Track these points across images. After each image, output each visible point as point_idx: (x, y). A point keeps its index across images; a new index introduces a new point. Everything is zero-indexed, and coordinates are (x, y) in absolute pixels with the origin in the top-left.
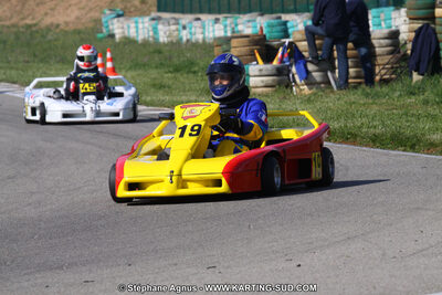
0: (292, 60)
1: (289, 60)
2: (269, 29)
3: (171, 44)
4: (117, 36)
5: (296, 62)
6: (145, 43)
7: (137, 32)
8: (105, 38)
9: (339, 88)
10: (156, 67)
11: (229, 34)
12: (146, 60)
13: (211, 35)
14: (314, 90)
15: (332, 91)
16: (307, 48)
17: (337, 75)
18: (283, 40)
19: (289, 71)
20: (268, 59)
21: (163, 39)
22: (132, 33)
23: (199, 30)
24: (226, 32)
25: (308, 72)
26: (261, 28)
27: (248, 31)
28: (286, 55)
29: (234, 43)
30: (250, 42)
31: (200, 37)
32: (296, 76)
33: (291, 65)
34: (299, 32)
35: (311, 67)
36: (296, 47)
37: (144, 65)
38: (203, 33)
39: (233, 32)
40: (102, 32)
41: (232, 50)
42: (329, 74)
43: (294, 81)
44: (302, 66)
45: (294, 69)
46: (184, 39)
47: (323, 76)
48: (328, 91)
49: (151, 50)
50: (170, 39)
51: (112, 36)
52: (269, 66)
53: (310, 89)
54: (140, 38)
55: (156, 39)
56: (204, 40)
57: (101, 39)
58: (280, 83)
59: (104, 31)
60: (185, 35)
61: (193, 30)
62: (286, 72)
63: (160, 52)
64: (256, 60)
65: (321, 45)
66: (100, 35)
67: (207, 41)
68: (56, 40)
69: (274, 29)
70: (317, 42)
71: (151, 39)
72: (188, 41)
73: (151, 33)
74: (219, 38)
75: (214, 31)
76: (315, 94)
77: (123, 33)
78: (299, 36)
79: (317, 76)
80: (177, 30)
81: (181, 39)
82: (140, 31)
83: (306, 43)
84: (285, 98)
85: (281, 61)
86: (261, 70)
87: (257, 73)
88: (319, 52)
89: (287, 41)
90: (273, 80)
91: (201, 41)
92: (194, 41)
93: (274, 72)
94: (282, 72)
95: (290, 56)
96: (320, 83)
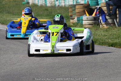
0: (100, 14)
1: (99, 14)
2: (91, 2)
3: (52, 7)
4: (30, 3)
5: (102, 15)
6: (42, 6)
7: (38, 2)
8: (25, 4)
9: (119, 26)
10: (46, 16)
11: (75, 3)
12: (42, 13)
13: (68, 4)
14: (108, 27)
15: (116, 27)
16: (106, 10)
17: (118, 21)
18: (97, 6)
19: (99, 19)
20: (90, 13)
21: (48, 4)
22: (36, 2)
23: (63, 2)
24: (74, 2)
25: (106, 19)
26: (88, 1)
27: (82, 2)
28: (98, 12)
29: (77, 7)
30: (83, 7)
31: (63, 4)
32: (102, 21)
33: (100, 16)
34: (103, 3)
35: (107, 17)
36: (102, 9)
37: (41, 15)
38: (65, 3)
39: (77, 2)
40: (24, 1)
41: (76, 10)
42: (115, 20)
43: (101, 23)
44: (104, 16)
45: (101, 18)
46: (57, 5)
47: (112, 21)
48: (114, 27)
49: (44, 9)
50: (51, 5)
51: (28, 3)
52: (91, 17)
53: (107, 26)
54: (39, 4)
55: (46, 5)
56: (65, 6)
57: (24, 4)
58: (95, 24)
59: (25, 1)
60: (57, 3)
61: (61, 1)
62: (97, 19)
63: (47, 10)
64: (86, 14)
65: (112, 8)
66: (23, 3)
67: (66, 6)
68: (6, 4)
69: (93, 2)
70: (110, 7)
71: (44, 5)
72: (58, 5)
73: (44, 2)
74: (71, 5)
75: (69, 2)
76: (109, 28)
77: (33, 2)
78: (103, 5)
79: (110, 21)
80: (54, 1)
81: (56, 5)
82: (40, 1)
83: (106, 8)
84: (97, 29)
85: (96, 15)
86: (87, 18)
87: (86, 19)
88: (111, 12)
89: (98, 7)
90: (92, 22)
91: (63, 6)
92: (61, 6)
93: (93, 19)
94: (96, 19)
95: (99, 13)
96: (111, 24)
